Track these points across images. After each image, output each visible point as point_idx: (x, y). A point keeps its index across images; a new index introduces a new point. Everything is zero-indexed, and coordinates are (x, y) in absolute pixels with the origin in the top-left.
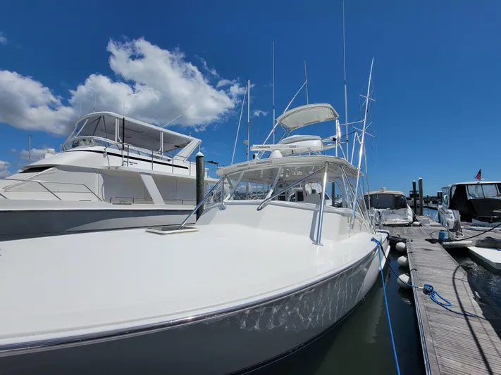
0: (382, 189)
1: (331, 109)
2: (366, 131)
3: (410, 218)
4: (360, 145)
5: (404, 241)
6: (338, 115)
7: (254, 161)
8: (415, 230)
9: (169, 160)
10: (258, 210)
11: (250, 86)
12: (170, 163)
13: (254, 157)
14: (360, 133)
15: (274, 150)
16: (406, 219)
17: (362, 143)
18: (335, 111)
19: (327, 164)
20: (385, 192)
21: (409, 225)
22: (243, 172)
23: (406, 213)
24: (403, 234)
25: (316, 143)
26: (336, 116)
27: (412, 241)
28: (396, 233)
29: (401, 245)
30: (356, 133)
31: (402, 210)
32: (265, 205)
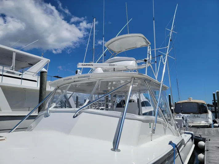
0: (190, 99)
1: (144, 38)
2: (169, 54)
3: (211, 121)
4: (164, 65)
5: (204, 140)
6: (150, 43)
7: (77, 76)
8: (213, 131)
9: (20, 75)
10: (74, 117)
11: (95, 23)
12: (20, 77)
13: (77, 72)
14: (164, 56)
15: (96, 68)
16: (207, 122)
17: (165, 63)
18: (147, 40)
19: (133, 78)
20: (192, 101)
21: (209, 127)
22: (70, 85)
23: (207, 118)
24: (204, 134)
25: (132, 63)
26: (148, 44)
27: (209, 140)
28: (199, 133)
29: (201, 143)
30: (162, 56)
31: (204, 115)
32: (80, 113)
